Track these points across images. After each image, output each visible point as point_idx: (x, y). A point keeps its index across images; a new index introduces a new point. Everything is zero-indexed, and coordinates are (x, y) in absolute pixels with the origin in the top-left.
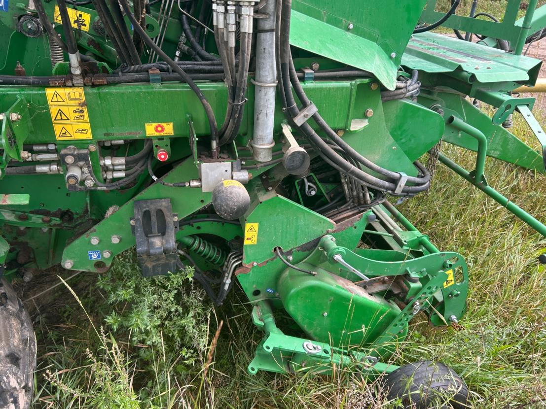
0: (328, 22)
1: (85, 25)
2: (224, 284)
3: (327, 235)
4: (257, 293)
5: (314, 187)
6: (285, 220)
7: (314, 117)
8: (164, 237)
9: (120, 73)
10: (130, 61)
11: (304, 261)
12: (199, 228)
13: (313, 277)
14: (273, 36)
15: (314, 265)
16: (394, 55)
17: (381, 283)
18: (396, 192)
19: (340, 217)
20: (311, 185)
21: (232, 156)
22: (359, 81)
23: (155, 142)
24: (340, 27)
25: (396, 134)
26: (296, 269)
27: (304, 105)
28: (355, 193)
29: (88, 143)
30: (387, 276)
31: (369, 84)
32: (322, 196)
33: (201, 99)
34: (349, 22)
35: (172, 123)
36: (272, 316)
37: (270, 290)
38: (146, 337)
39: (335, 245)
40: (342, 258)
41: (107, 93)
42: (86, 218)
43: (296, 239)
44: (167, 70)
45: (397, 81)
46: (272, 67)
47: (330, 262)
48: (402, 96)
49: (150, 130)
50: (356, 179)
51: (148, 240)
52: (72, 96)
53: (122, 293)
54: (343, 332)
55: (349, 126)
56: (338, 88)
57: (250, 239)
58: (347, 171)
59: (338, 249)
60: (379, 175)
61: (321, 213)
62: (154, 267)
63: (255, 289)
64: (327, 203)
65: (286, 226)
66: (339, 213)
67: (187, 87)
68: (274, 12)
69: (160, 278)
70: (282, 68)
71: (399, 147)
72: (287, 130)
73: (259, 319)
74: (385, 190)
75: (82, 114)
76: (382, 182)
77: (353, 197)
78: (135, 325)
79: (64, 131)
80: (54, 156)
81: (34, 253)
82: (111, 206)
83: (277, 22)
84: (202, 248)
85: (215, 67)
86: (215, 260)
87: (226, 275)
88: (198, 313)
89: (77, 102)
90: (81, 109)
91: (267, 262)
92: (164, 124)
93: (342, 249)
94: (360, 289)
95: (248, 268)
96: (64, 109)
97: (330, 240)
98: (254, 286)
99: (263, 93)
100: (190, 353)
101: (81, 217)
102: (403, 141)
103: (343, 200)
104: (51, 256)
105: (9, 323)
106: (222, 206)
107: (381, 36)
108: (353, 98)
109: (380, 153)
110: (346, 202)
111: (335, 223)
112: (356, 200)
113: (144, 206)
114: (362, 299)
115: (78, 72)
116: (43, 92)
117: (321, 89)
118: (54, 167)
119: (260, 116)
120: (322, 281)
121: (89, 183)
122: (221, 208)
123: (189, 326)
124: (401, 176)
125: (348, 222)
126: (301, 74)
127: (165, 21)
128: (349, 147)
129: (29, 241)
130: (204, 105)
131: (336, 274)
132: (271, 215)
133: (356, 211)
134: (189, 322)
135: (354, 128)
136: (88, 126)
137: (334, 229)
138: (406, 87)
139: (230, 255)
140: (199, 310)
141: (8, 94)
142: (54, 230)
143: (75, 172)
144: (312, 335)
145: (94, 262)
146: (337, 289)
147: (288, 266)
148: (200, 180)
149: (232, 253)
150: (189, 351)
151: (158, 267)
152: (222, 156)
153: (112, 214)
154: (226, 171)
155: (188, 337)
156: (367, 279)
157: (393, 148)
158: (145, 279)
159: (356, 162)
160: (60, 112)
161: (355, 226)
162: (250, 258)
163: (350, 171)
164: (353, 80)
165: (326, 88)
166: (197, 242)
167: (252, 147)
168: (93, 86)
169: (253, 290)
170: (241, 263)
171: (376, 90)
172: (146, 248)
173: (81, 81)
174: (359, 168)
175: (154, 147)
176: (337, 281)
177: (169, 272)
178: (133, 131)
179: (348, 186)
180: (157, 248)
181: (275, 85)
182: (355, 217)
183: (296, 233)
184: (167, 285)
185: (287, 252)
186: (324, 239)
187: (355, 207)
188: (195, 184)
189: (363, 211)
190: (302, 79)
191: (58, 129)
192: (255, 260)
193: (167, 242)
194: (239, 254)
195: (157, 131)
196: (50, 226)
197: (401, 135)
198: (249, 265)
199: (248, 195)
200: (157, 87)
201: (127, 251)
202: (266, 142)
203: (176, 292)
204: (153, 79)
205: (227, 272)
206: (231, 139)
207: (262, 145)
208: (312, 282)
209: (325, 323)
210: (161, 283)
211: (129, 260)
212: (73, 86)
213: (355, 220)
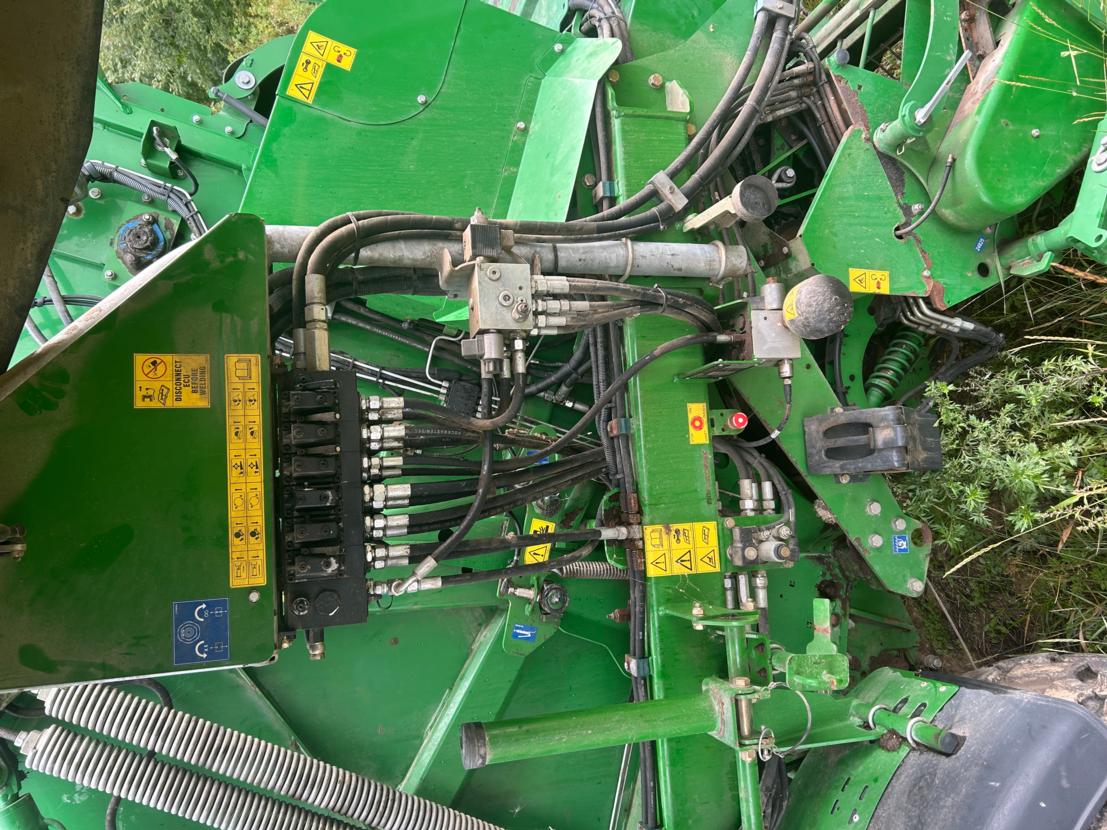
0: (517, 165)
1: (547, 527)
2: (963, 330)
3: (875, 140)
4: (983, 270)
5: (778, 171)
6: (845, 220)
7: (672, 176)
8: (874, 424)
9: (618, 476)
10: (599, 462)
11: (923, 181)
12: (852, 378)
13: (957, 162)
14: (562, 248)
15: (933, 162)
16: (558, 47)
17: (973, 25)
18: (793, 16)
19: (839, 118)
20: (775, 177)
21: (742, 308)
22: (611, 103)
23: (717, 432)
24: (524, 144)
25: (684, 28)
26: (941, 194)
27: (654, 196)
28: (793, 94)
29: (723, 529)
30: (960, 14)
31: (614, 86)
32: (794, 156)
33: (653, 358)
34: (515, 129)
35: (689, 405)
36: (1034, 237)
37: (980, 245)
38: (1061, 470)
39: (895, 123)
40: (922, 107)
41: (650, 495)
42: (832, 560)
43: (880, 198)
44: (610, 410)
45: (600, 37)
46: (603, 248)
47: (928, 131)
48: (623, 24)
49: (700, 437)
50: (769, 93)
51: (881, 450)
52: (657, 542)
53: (973, 503)
54: (1075, 94)
55: (681, 116)
56: (624, 139)
57: (878, 283)
58: (758, 112)
59: (904, 116)
60: (760, 52)
61: (829, 157)
62: (925, 449)
63: (976, 273)
64: (809, 148)
65: (854, 217)
66: (830, 121)
67: (635, 379)
68: (531, 246)
69: (947, 441)
70: (605, 232)
71: (710, 19)
72: (695, 221)
73: (1039, 261)
74: (789, 37)
75: (681, 532)
76: (774, 45)
77: (800, 97)
78: (1036, 481)
79: (707, 560)
80: (743, 580)
81: (891, 650)
82: (816, 512)
83: (544, 241)
84: (889, 374)
85: (599, 340)
86: (913, 351)
87: (944, 326)
88: (1016, 379)
89: (665, 536)
90: (673, 533)
91: (923, 251)
92: (691, 417)
93: (904, 110)
94: (984, 66)
95: (934, 286)
96: (676, 556)
97: (883, 135)
98: (969, 275)
99: (641, 262)
100: (1098, 389)
101: (829, 569)
102: (696, 13)
103: (805, 116)
104: (896, 623)
105: (1020, 678)
106: (831, 320)
107: (531, 72)
108: (640, 111)
109: (721, 53)
110: (809, 110)
111: (850, 128)
112: (806, 90)
113: (817, 458)
114: (1006, 61)
115: (624, 530)
116: (653, 581)
117: (627, 167)
118: (760, 581)
119: (676, 266)
120: (966, 143)
121: (785, 532)
122: (835, 322)
123: (1044, 390)
124: (763, 9)
125: (849, 102)
126: (605, 204)
127: (526, 420)
128: (717, 111)
129: (868, 656)
130: (663, 354)
131: (952, 116)
132: (834, 247)
133: (828, 89)
134: (1035, 394)
135: (683, 104)
136: (698, 526)
137: (862, 128)
138: (608, 19)
139: (906, 322)
140: (1013, 376)
141: (659, 627)
142: (852, 611)
143: (769, 548)
144: (1078, 157)
145: (913, 546)
146: (984, 112)
147: (933, 211)
148: (779, 363)
149: (903, 318)
150: (1094, 390)
151: (925, 442)
152: (741, 326)
153: (830, 511)
154: (765, 318)
155: (1065, 394)
156: (967, 54)
157: (712, 30)
158: (947, 466)
159: (741, 95)
160: (681, 561)
161: (856, 88)
162: (914, 284)
163: (757, 107)
164: (609, 113)
165: (625, 159)
166: (877, 381)
167: (723, 278)
168: (640, 512)
169: (977, 276)
170: (923, 298)
171: (619, 71)
172: (894, 453)
173: (636, 528)
174: (751, 88)
175: (724, 433)
176: (968, 114)
177: (936, 425)
178: (702, 462)
179: (780, 109)
180: (896, 435)
181: (629, 242)
182: (839, 91)
183: (868, 199)
184: (960, 430)
185: (905, 214)
186: (881, 146)
187: (818, 92)
188: (786, 370)
189: (828, 75)
190: (613, 201)
191: (703, 568)
192: (919, 272)
193: (884, 419)
194: (904, 304)
195: (700, 428)
196: (845, 615)
197: (686, 17)
198: (928, 284)
199: (811, 279)
200: (638, 424)
201: (894, 493)
202: (714, 254)
203: (973, 417)
204: (626, 429)
205: (938, 326)
206: (712, 312)
207: (720, 262)
208: (968, 164)
209: (1053, 133)
210: (954, 441)
211: (910, 491)
212: (642, 539)
213: (846, 90)
